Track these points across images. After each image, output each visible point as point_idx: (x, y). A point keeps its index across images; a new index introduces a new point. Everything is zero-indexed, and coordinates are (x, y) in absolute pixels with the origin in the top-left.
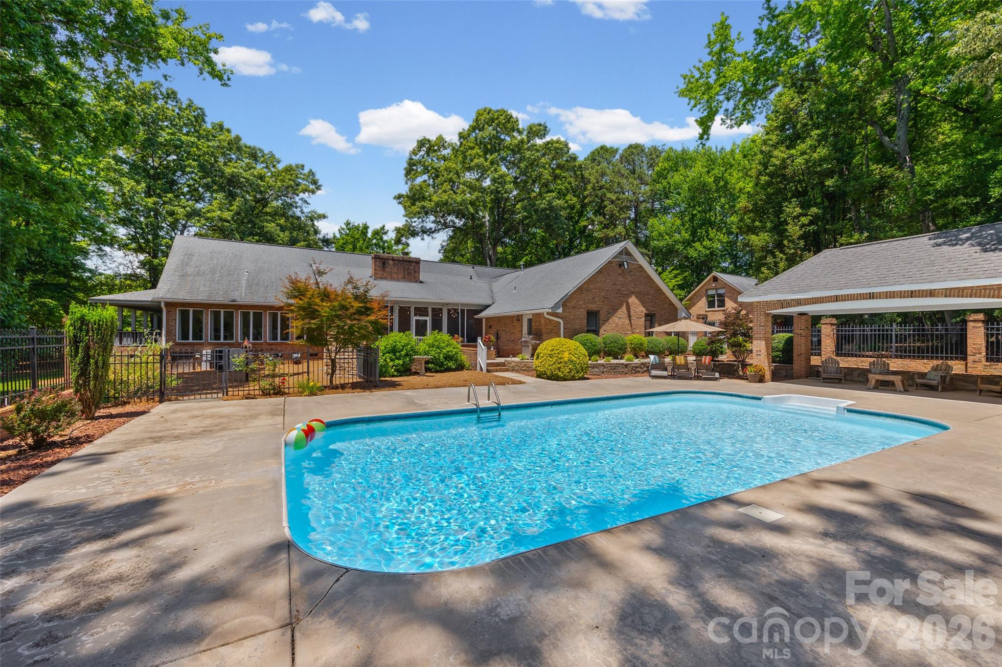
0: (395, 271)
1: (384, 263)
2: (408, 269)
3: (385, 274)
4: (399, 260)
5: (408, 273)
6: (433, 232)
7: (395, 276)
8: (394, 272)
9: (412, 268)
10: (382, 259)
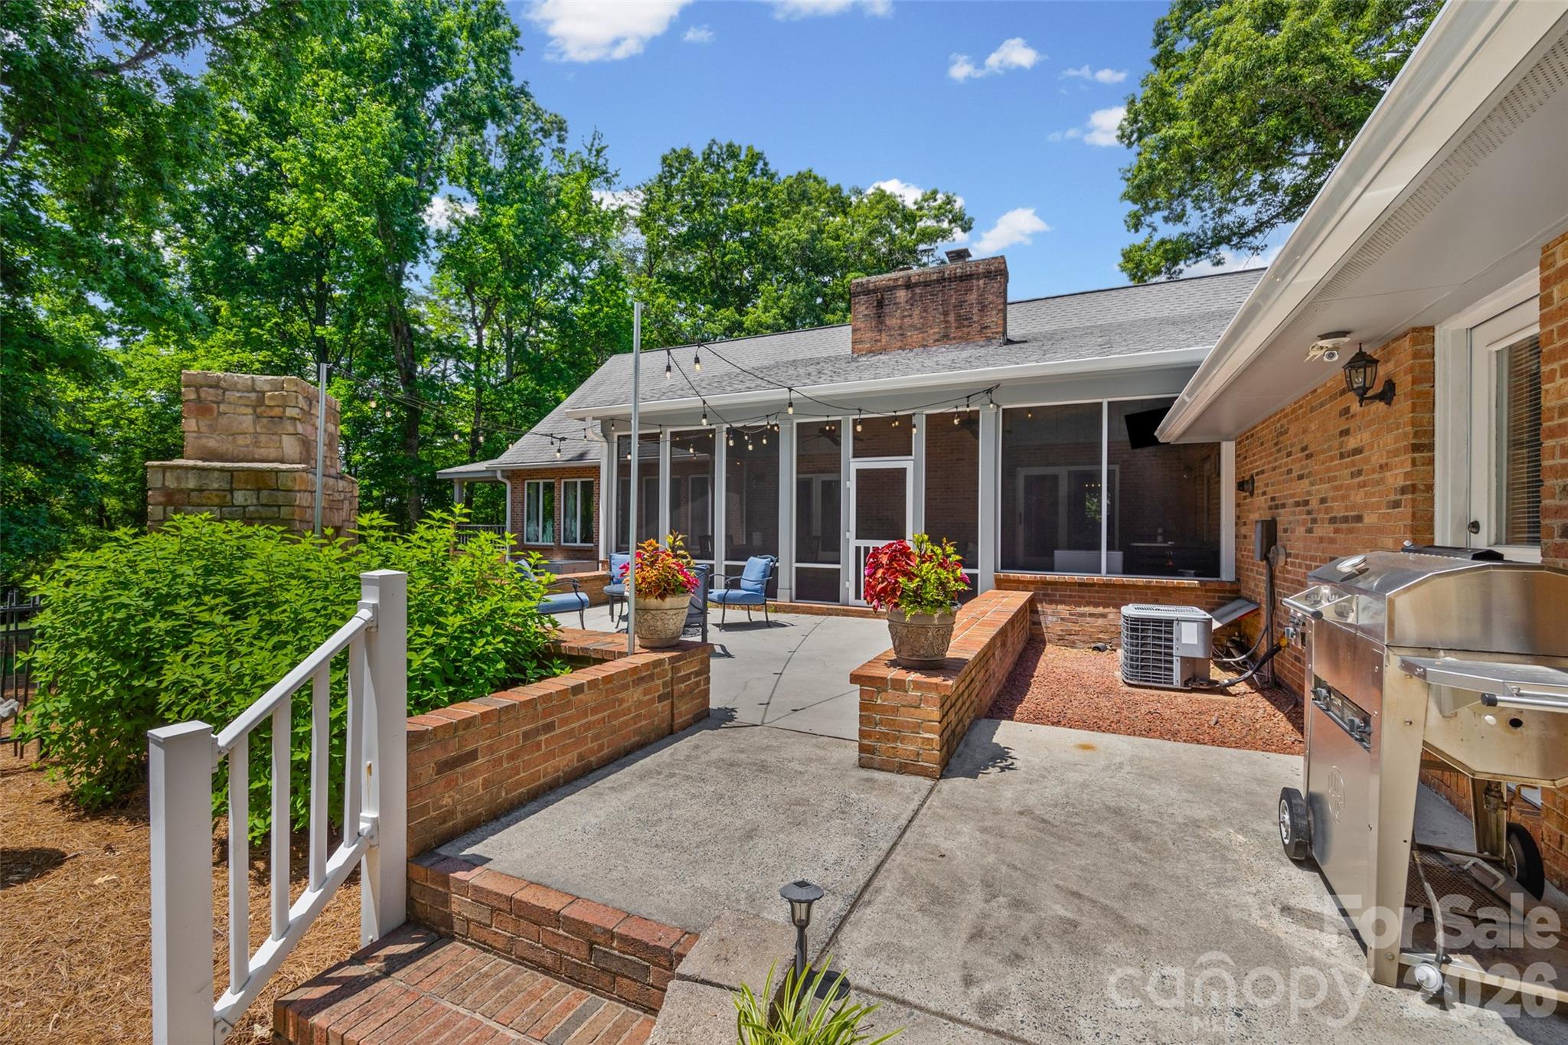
0: (916, 320)
1: (880, 304)
2: (960, 304)
3: (885, 338)
4: (926, 284)
5: (959, 318)
6: (1251, 233)
7: (913, 336)
8: (913, 327)
9: (973, 297)
10: (875, 291)
